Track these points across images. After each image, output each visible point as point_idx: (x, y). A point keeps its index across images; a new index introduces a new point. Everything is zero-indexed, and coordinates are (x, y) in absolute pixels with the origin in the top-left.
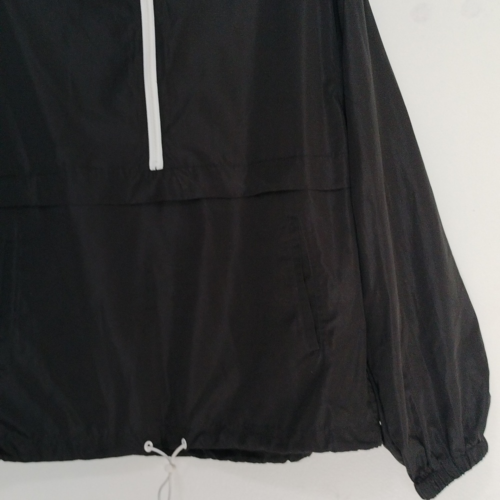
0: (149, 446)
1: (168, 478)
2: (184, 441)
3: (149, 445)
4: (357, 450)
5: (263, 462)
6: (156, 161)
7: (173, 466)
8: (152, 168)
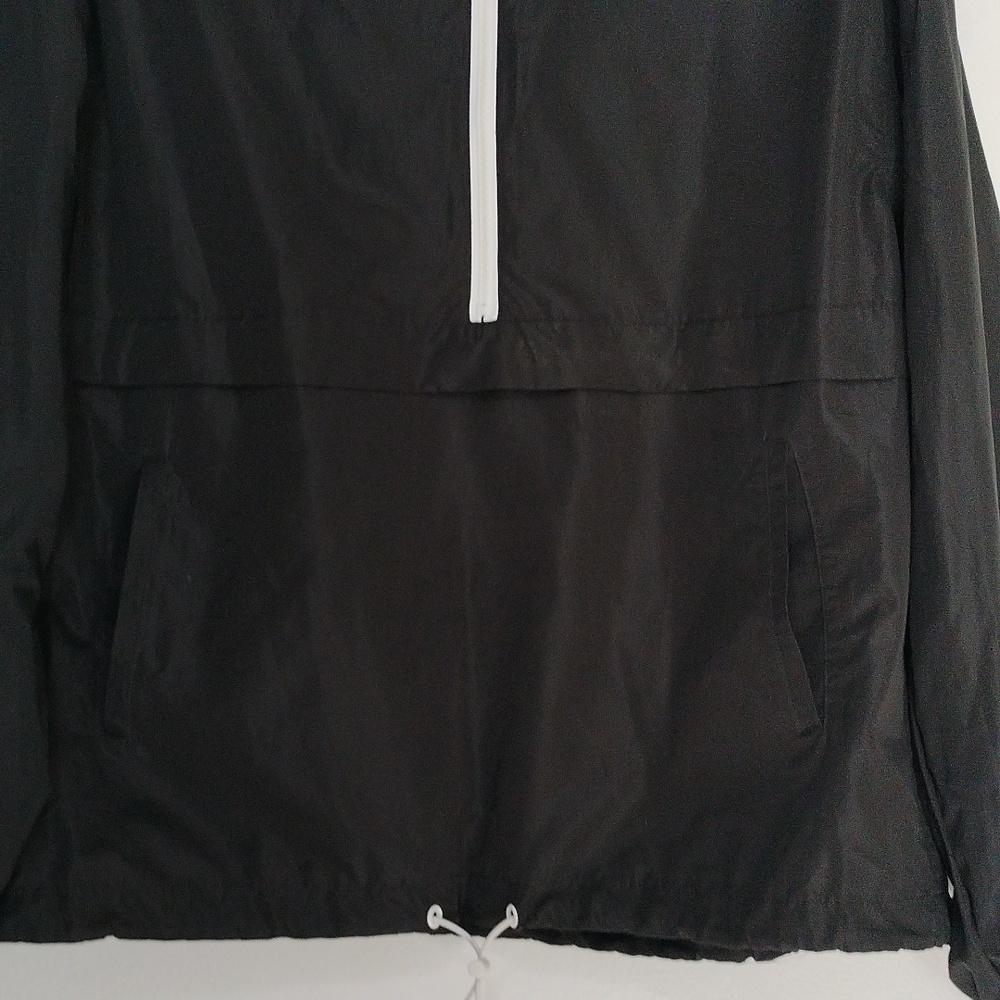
0: (435, 916)
1: (475, 988)
2: (511, 908)
3: (435, 914)
4: (896, 949)
5: (694, 959)
6: (484, 303)
7: (486, 962)
8: (475, 317)
